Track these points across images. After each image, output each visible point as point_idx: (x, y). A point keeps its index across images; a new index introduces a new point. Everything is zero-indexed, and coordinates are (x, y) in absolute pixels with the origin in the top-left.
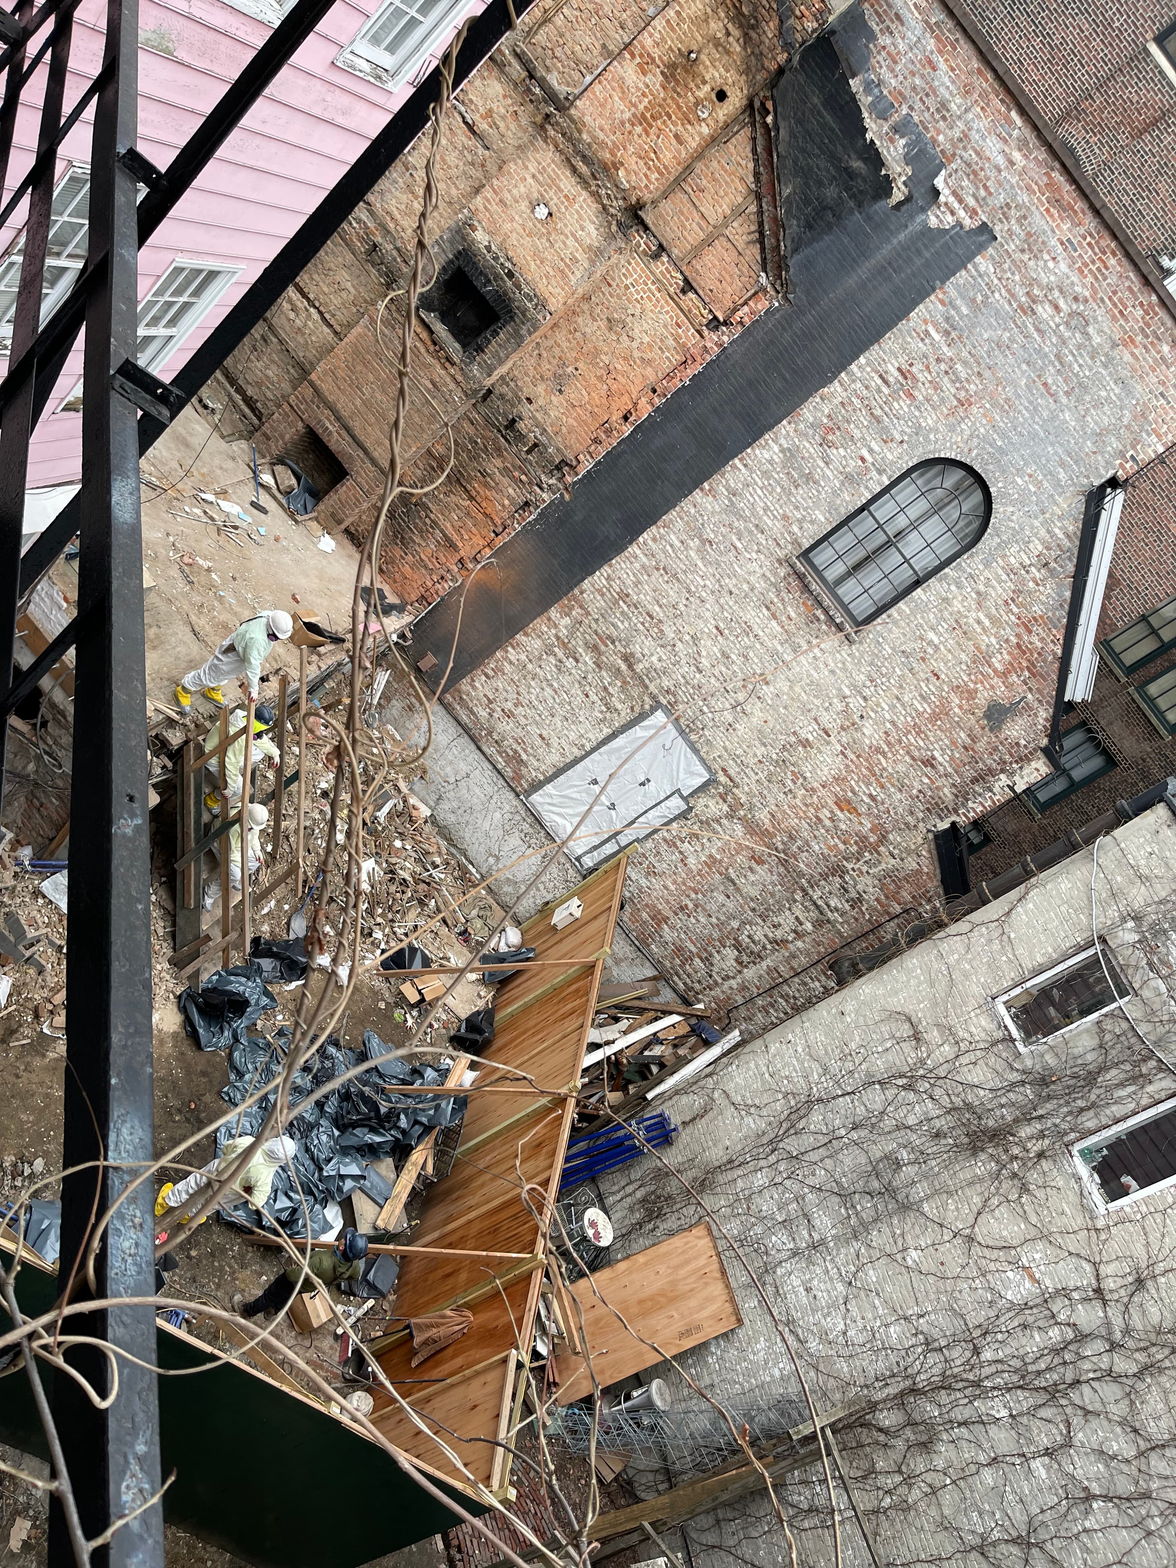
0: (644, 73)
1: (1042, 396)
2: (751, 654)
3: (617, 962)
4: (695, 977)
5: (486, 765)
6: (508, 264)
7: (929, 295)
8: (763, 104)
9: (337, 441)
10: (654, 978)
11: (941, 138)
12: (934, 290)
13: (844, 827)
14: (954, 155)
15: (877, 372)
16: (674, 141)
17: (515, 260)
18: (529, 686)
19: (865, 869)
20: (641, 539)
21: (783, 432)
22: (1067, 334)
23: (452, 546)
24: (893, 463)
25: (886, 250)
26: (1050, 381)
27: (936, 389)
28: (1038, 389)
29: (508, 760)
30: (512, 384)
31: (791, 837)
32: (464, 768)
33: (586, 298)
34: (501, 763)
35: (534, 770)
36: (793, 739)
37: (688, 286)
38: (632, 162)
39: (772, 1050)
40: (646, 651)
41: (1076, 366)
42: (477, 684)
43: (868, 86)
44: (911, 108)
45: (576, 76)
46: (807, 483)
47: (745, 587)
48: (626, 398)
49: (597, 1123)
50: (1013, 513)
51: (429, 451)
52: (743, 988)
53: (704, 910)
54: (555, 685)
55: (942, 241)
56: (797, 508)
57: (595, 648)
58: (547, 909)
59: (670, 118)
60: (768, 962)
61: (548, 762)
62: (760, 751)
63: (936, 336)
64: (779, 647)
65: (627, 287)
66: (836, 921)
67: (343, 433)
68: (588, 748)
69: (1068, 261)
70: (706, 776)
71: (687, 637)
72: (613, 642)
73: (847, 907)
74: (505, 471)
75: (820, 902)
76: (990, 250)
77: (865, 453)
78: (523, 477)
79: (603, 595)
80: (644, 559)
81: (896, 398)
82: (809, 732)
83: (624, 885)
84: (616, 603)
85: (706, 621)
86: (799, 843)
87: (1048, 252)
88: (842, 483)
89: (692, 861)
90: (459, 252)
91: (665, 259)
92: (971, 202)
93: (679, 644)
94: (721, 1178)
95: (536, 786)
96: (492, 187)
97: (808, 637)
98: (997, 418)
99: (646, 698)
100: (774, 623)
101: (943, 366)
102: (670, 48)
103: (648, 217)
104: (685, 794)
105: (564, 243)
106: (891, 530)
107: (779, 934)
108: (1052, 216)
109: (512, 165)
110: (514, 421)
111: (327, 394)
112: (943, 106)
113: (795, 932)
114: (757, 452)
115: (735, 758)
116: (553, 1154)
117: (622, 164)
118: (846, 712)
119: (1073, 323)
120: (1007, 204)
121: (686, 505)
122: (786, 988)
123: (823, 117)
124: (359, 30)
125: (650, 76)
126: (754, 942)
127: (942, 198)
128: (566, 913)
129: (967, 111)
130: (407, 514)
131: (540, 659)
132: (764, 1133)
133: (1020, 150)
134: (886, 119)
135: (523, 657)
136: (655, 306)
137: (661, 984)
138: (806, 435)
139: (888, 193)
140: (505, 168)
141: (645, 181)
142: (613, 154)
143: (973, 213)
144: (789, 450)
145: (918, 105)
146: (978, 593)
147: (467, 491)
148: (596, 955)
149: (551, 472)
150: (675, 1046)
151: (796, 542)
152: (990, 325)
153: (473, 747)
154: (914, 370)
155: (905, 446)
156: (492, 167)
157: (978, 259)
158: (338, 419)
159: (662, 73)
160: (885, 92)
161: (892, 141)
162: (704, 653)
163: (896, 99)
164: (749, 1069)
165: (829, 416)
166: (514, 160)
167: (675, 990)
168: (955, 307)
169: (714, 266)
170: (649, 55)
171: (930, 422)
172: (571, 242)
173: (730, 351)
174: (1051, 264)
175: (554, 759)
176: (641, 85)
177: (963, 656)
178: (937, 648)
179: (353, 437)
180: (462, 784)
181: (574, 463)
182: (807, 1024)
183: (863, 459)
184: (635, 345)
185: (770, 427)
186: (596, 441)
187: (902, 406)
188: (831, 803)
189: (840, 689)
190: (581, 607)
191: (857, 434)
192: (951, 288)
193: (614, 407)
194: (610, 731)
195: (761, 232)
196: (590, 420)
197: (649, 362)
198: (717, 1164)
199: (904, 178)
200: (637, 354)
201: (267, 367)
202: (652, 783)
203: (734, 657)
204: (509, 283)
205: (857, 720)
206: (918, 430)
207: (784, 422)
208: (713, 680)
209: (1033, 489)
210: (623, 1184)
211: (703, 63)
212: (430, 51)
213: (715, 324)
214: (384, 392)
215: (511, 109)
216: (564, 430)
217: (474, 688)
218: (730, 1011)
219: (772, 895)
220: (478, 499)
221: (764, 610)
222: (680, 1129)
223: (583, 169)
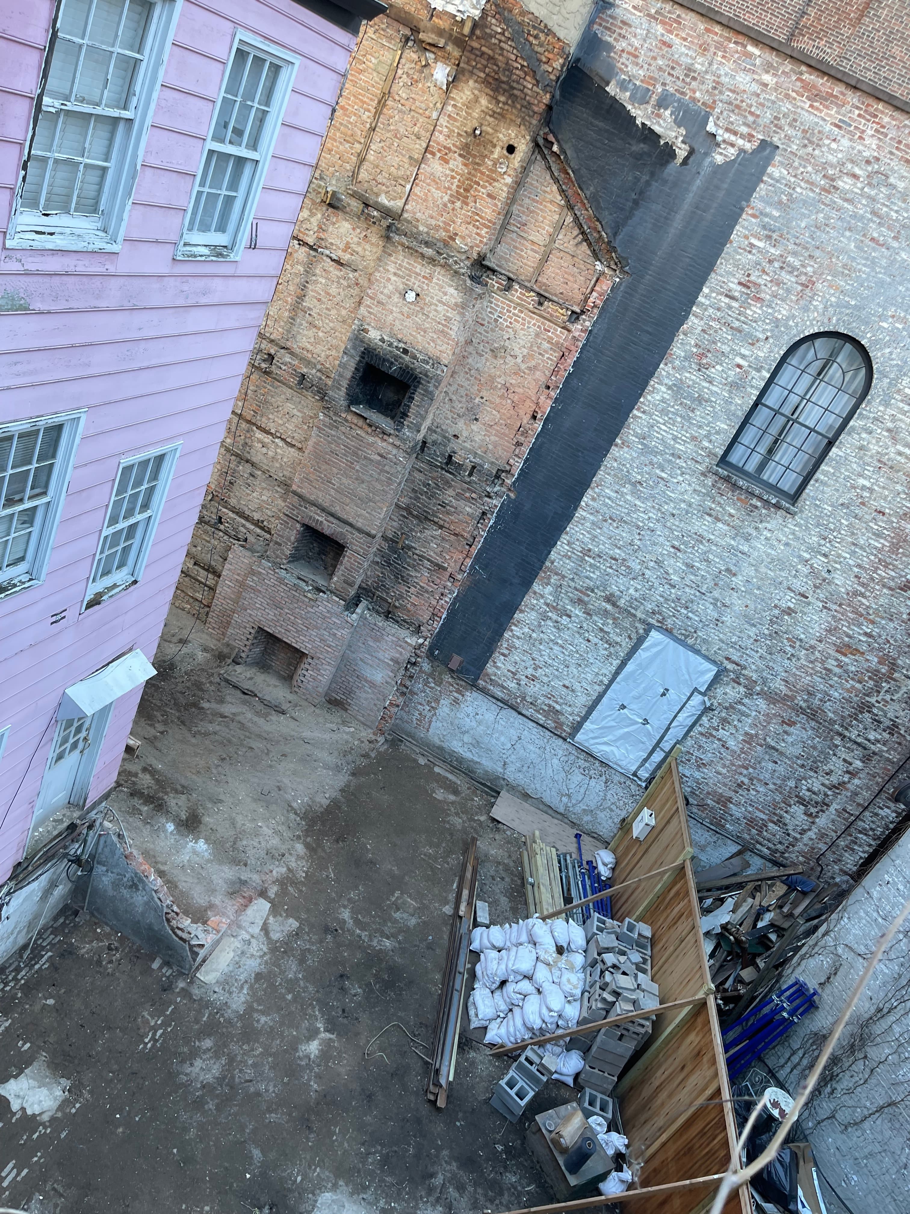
0: (447, 162)
1: (874, 250)
2: (711, 557)
3: (702, 849)
4: (776, 841)
5: (531, 724)
6: (401, 345)
7: (740, 216)
8: (546, 140)
9: (328, 527)
10: (739, 853)
11: (698, 95)
12: (742, 210)
13: (853, 669)
14: (714, 102)
15: (721, 294)
16: (489, 200)
17: (405, 340)
18: (540, 651)
19: (888, 697)
20: (583, 503)
21: (664, 373)
22: (873, 193)
23: (441, 568)
24: (766, 358)
25: (690, 198)
26: (875, 235)
27: (778, 284)
28: (868, 246)
29: (546, 714)
30: (439, 430)
31: (809, 694)
32: (513, 733)
33: (469, 342)
34: (541, 719)
35: (570, 717)
36: (776, 612)
37: (542, 299)
38: (463, 230)
39: (875, 895)
40: (622, 588)
41: (892, 213)
42: (499, 664)
43: (623, 87)
44: (664, 84)
45: (399, 189)
46: (700, 403)
47: (683, 505)
48: (528, 403)
49: (742, 1003)
50: (891, 353)
51: (397, 505)
52: (822, 836)
53: (759, 780)
54: (560, 642)
55: (733, 171)
56: (700, 427)
57: (580, 601)
58: (625, 825)
59: (479, 184)
60: (834, 806)
61: (579, 705)
62: (752, 632)
63: (761, 244)
64: (733, 542)
65: (496, 321)
66: (881, 751)
67: (331, 519)
68: (606, 682)
69: (847, 136)
70: (714, 670)
71: (652, 564)
72: (593, 591)
73: (886, 735)
74: (459, 496)
75: (859, 740)
76: (778, 158)
77: (739, 360)
78: (474, 495)
79: (569, 558)
80: (592, 517)
81: (745, 305)
82: (789, 601)
83: (681, 783)
84: (582, 560)
85: (662, 545)
86: (819, 696)
87: (828, 138)
88: (730, 392)
89: (731, 743)
90: (363, 353)
91: (517, 287)
92: (744, 130)
93: (647, 572)
94: (878, 1028)
95: (577, 727)
96: (368, 296)
97: (753, 524)
98: (842, 283)
99: (637, 625)
100: (720, 525)
101: (776, 265)
102: (459, 134)
103: (491, 262)
104: (703, 690)
105: (436, 310)
106: (787, 410)
107: (834, 779)
108: (817, 109)
109: (377, 274)
110: (450, 457)
111: (308, 496)
112: (689, 69)
113: (848, 772)
114: (649, 398)
115: (733, 645)
116: (713, 1062)
117: (456, 234)
118: (813, 572)
119: (874, 182)
120: (776, 118)
121: (608, 462)
122: (860, 823)
123: (597, 126)
124: (183, 224)
125: (451, 162)
126: (814, 793)
127: (719, 138)
128: (642, 825)
129: (710, 64)
130: (399, 558)
131: (540, 626)
132: (900, 976)
133: (767, 72)
134: (648, 103)
135: (526, 630)
136: (523, 324)
137: (748, 855)
138: (684, 367)
139: (672, 155)
140: (372, 278)
141: (479, 238)
142: (447, 231)
143: (750, 137)
144: (675, 385)
145: (668, 80)
146: (889, 430)
147: (436, 523)
148: (681, 858)
149: (493, 482)
150: (781, 907)
151: (710, 454)
152: (804, 215)
153: (515, 714)
154: (752, 278)
155: (771, 340)
156: (363, 281)
157: (770, 170)
158: (323, 510)
159: (460, 155)
160: (638, 83)
161: (659, 116)
162: (671, 571)
163: (649, 83)
164: (860, 918)
165: (696, 345)
166: (377, 270)
167: (762, 857)
168: (767, 215)
169: (557, 274)
170: (445, 147)
171: (784, 312)
172: (440, 308)
173: (595, 331)
174: (834, 145)
175: (582, 701)
176: (448, 172)
177: (899, 487)
178: (871, 490)
179: (339, 519)
180: (518, 746)
181: (508, 468)
182: (897, 862)
183: (739, 366)
184: (519, 360)
185: (651, 375)
186: (519, 444)
187: (755, 310)
188: (832, 652)
189: (800, 556)
190: (557, 574)
191: (726, 349)
192: (756, 202)
193: (522, 413)
194: (618, 662)
195: (583, 233)
196: (507, 431)
197: (535, 368)
198: (867, 1016)
199: (681, 139)
200: (523, 366)
201: (261, 494)
202: (671, 691)
203: (697, 564)
204: (407, 358)
205: (826, 575)
206: (777, 322)
207: (662, 366)
208: (687, 590)
209: (900, 326)
210: (787, 1055)
211: (488, 133)
212: (252, 216)
213: (575, 316)
214: (348, 477)
215: (362, 236)
216: (490, 447)
217: (498, 668)
218: (818, 859)
219: (814, 748)
220: (447, 525)
221: (707, 517)
222: (820, 991)
223: (429, 252)
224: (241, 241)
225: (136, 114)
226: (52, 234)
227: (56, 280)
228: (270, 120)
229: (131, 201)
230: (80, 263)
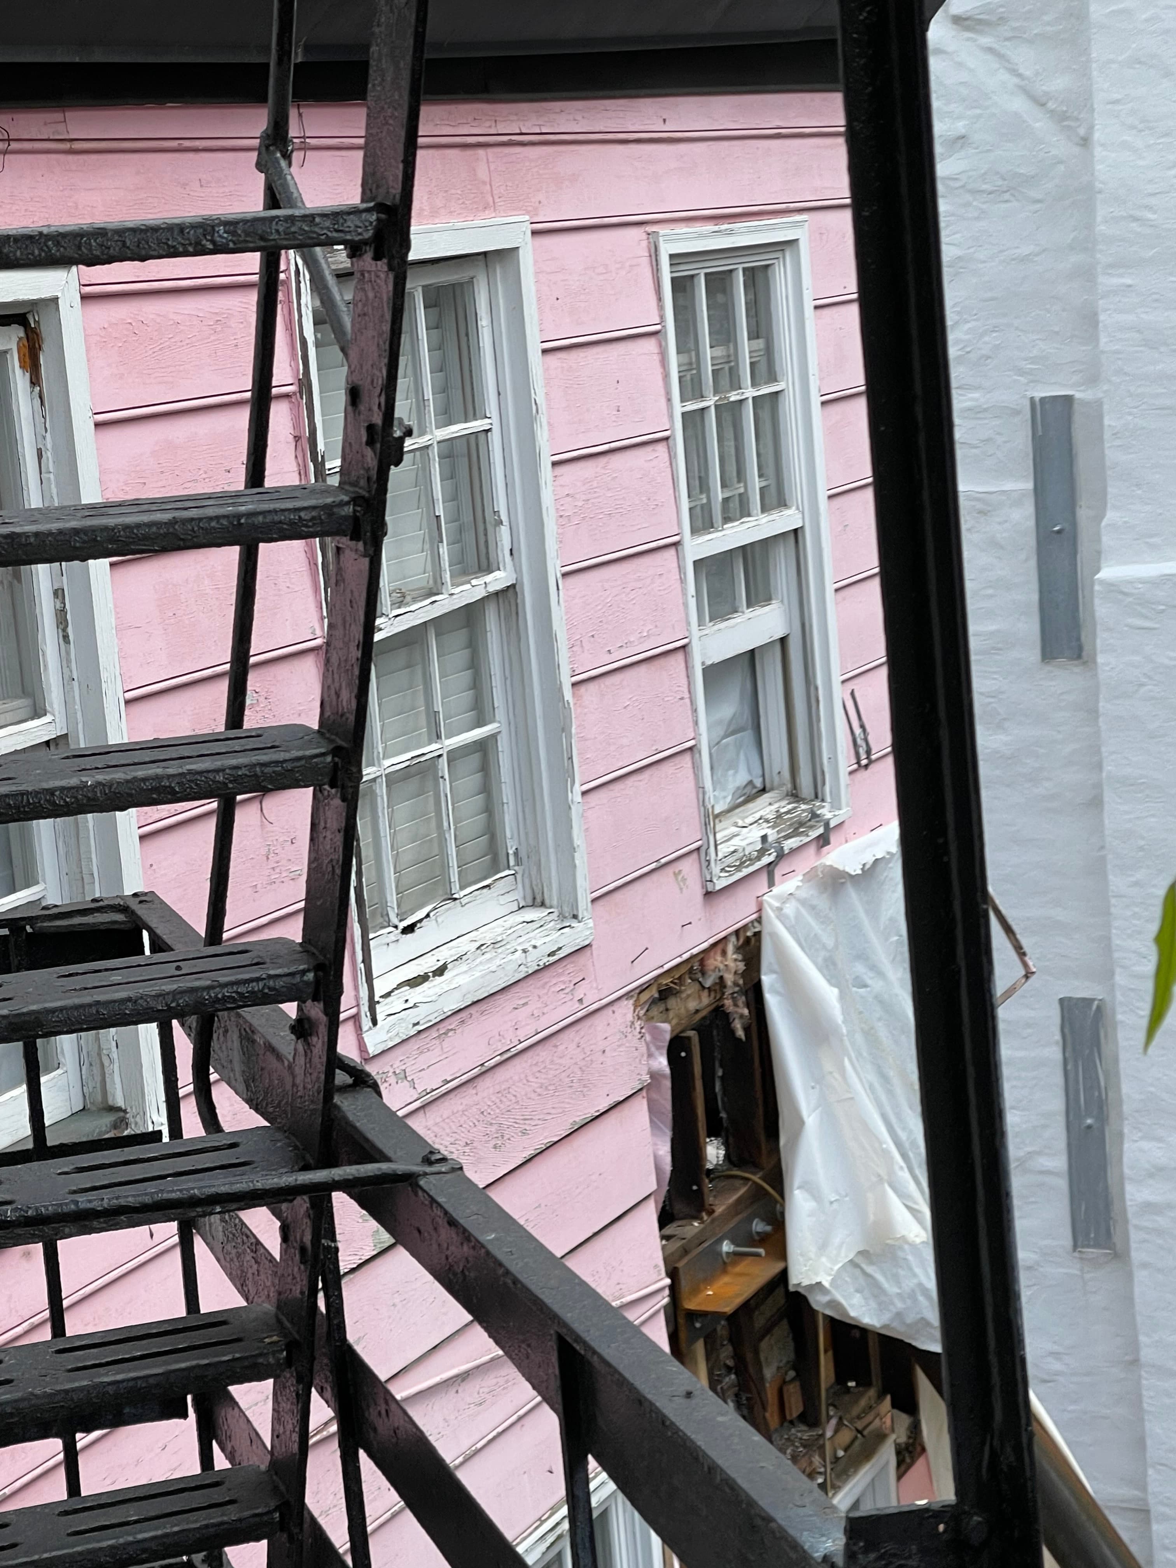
224: (834, 759)
225: (518, 569)
226: (440, 971)
227: (487, 1085)
228: (791, 408)
229: (578, 789)
230: (524, 1012)
